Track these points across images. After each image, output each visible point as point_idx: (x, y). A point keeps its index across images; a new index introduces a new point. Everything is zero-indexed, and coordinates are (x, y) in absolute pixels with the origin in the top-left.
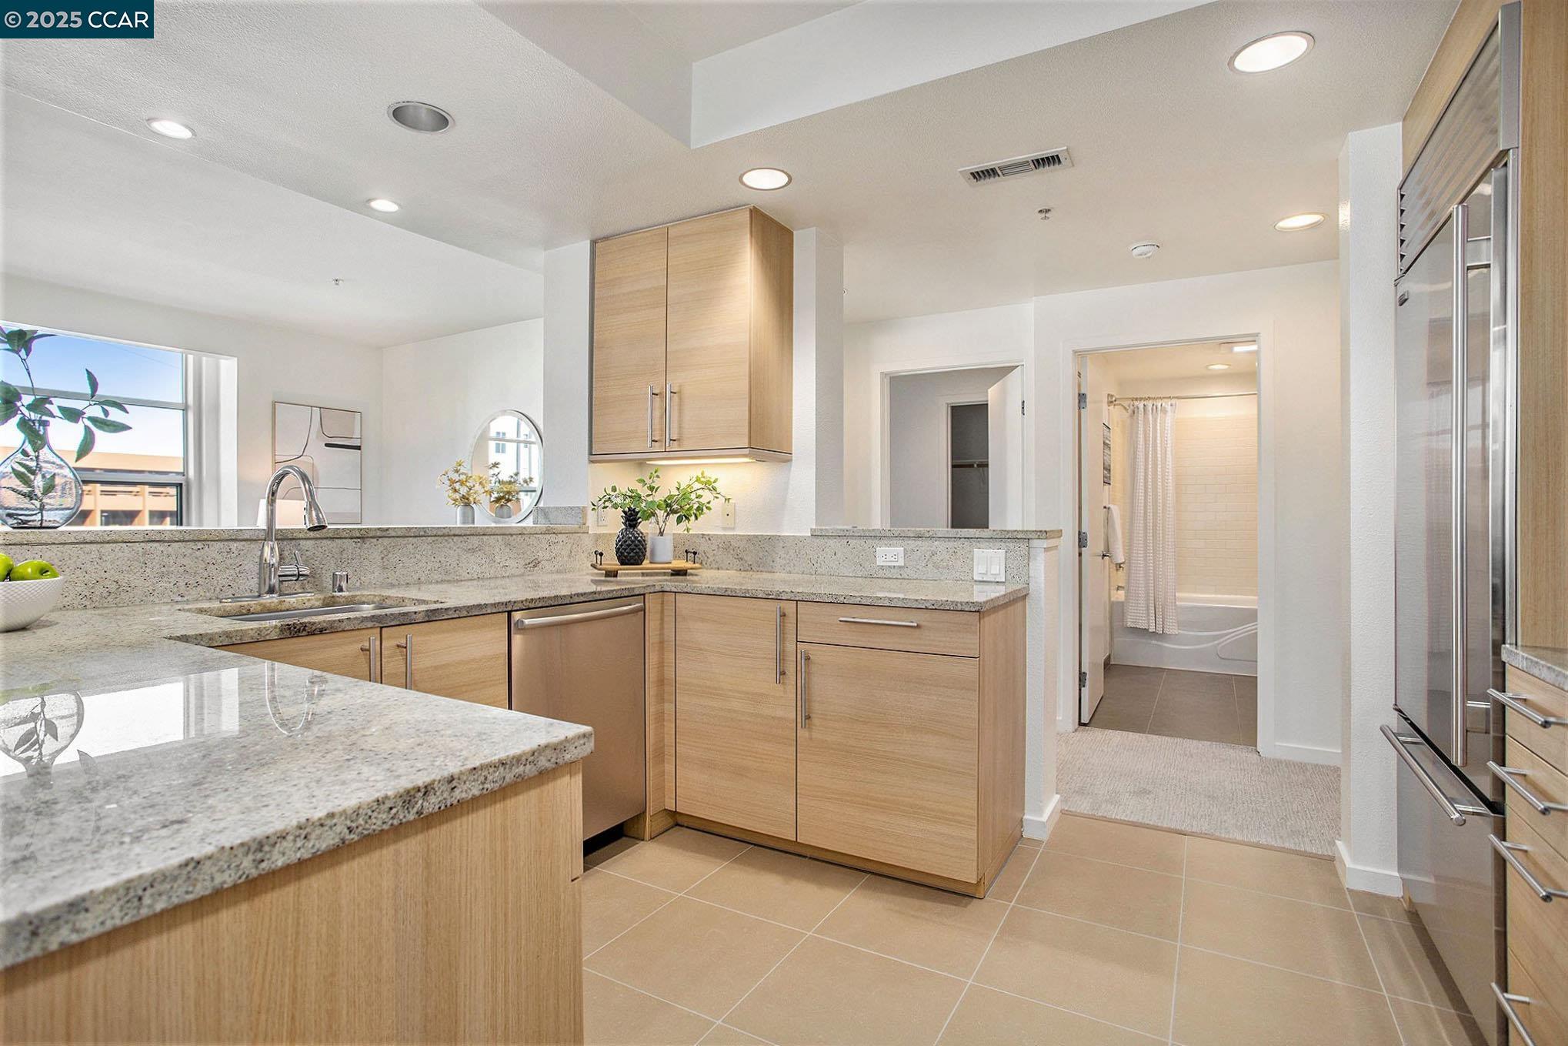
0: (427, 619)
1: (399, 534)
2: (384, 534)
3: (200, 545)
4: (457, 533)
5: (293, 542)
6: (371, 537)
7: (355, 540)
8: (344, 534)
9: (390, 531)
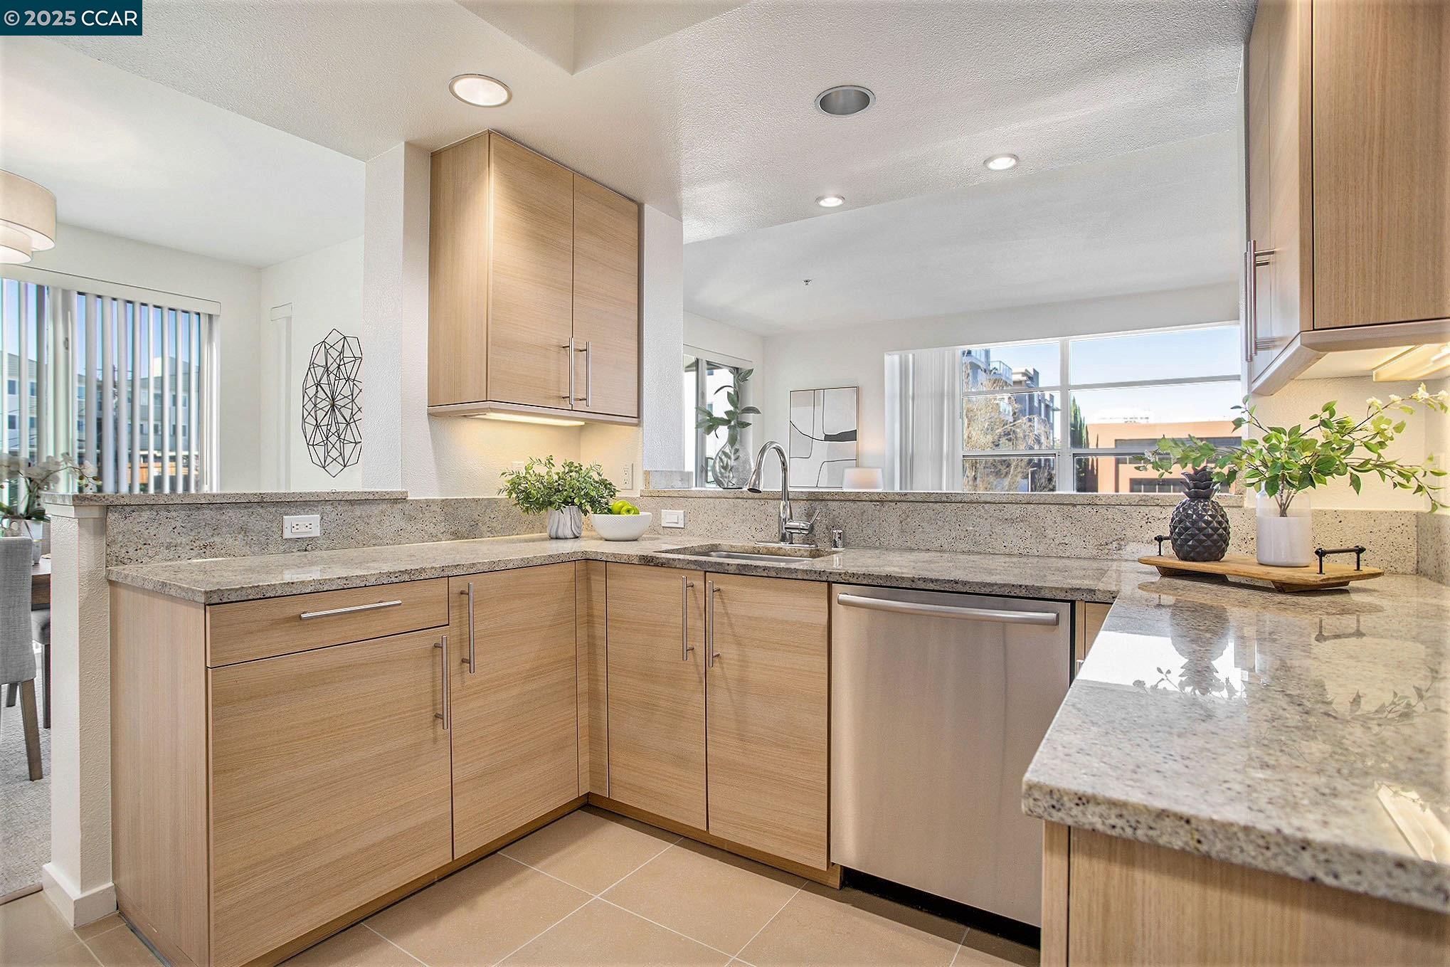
0: (737, 572)
1: (919, 498)
2: (903, 498)
3: (763, 502)
4: (989, 500)
5: (823, 502)
6: (890, 501)
7: (875, 503)
8: (864, 498)
9: (908, 496)
